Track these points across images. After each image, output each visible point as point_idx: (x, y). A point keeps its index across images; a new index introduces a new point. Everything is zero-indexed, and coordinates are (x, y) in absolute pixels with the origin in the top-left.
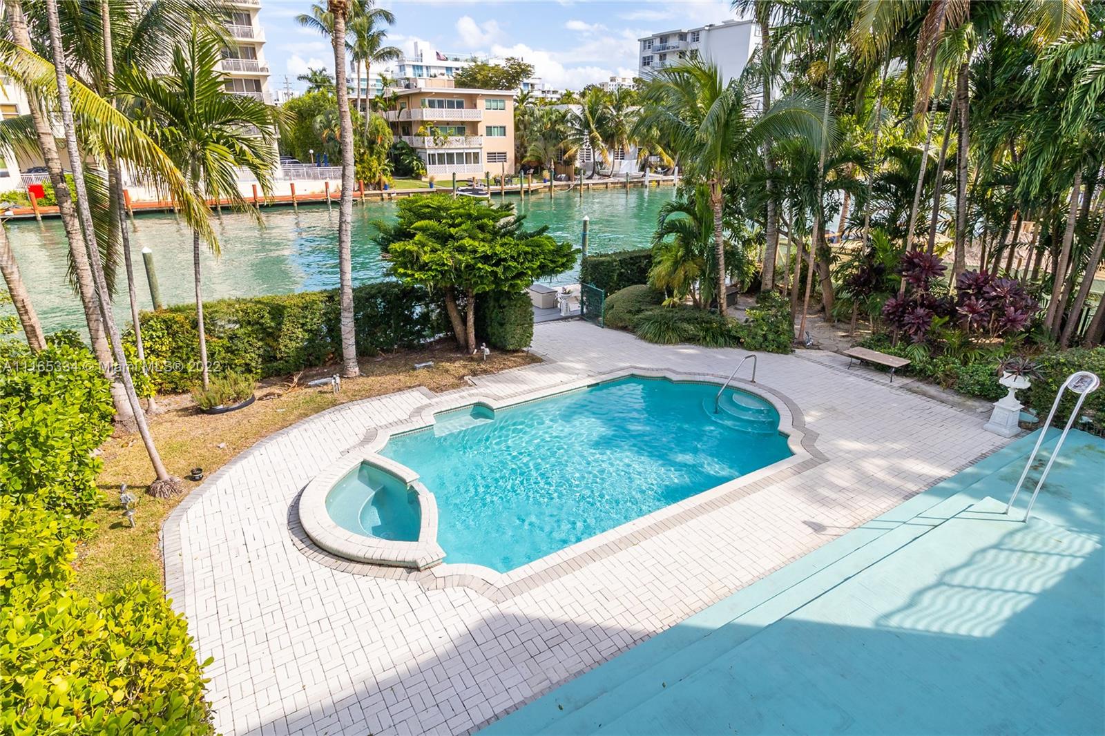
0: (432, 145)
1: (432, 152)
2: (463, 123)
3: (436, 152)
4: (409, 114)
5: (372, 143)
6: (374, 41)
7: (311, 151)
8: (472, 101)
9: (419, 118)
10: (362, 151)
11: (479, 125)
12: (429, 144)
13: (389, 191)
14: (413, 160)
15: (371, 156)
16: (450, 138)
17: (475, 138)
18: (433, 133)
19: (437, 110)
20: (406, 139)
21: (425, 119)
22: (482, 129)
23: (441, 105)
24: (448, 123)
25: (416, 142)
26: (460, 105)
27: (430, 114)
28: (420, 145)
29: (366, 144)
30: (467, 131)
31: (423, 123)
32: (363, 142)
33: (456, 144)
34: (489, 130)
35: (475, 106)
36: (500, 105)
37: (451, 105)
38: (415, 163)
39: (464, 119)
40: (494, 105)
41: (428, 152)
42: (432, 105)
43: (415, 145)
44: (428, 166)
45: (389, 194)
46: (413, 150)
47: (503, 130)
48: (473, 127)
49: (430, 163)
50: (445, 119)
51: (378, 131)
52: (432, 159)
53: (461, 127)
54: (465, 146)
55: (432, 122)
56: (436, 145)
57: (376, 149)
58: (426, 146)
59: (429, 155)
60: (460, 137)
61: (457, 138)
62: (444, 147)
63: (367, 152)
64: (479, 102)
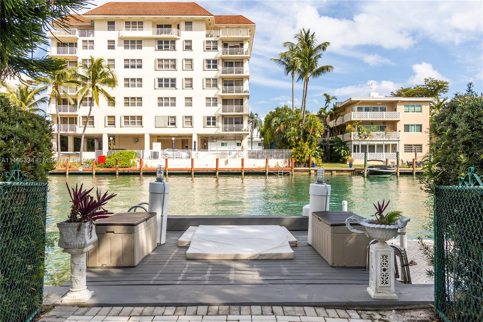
0: (357, 138)
1: (356, 143)
2: (384, 122)
3: (360, 143)
5: (307, 133)
8: (393, 106)
9: (349, 120)
10: (297, 138)
11: (398, 124)
12: (354, 138)
13: (315, 168)
14: (342, 149)
15: (305, 142)
16: (372, 133)
17: (394, 133)
18: (358, 130)
19: (364, 113)
20: (340, 136)
21: (353, 119)
22: (400, 126)
23: (367, 110)
24: (372, 122)
25: (344, 137)
26: (383, 109)
27: (355, 115)
28: (348, 139)
29: (302, 134)
30: (387, 128)
31: (351, 122)
32: (300, 133)
33: (377, 137)
34: (407, 128)
35: (396, 110)
36: (418, 109)
37: (375, 109)
38: (343, 151)
39: (384, 119)
40: (412, 109)
41: (353, 143)
42: (360, 109)
43: (345, 140)
44: (352, 153)
45: (316, 171)
46: (344, 143)
47: (420, 127)
48: (393, 125)
49: (355, 151)
50: (368, 119)
51: (311, 124)
52: (356, 148)
53: (383, 126)
54: (384, 139)
55: (358, 121)
56: (361, 137)
57: (309, 136)
58: (352, 139)
59: (355, 146)
60: (381, 133)
61: (378, 133)
62: (367, 139)
63: (302, 139)
64: (398, 107)
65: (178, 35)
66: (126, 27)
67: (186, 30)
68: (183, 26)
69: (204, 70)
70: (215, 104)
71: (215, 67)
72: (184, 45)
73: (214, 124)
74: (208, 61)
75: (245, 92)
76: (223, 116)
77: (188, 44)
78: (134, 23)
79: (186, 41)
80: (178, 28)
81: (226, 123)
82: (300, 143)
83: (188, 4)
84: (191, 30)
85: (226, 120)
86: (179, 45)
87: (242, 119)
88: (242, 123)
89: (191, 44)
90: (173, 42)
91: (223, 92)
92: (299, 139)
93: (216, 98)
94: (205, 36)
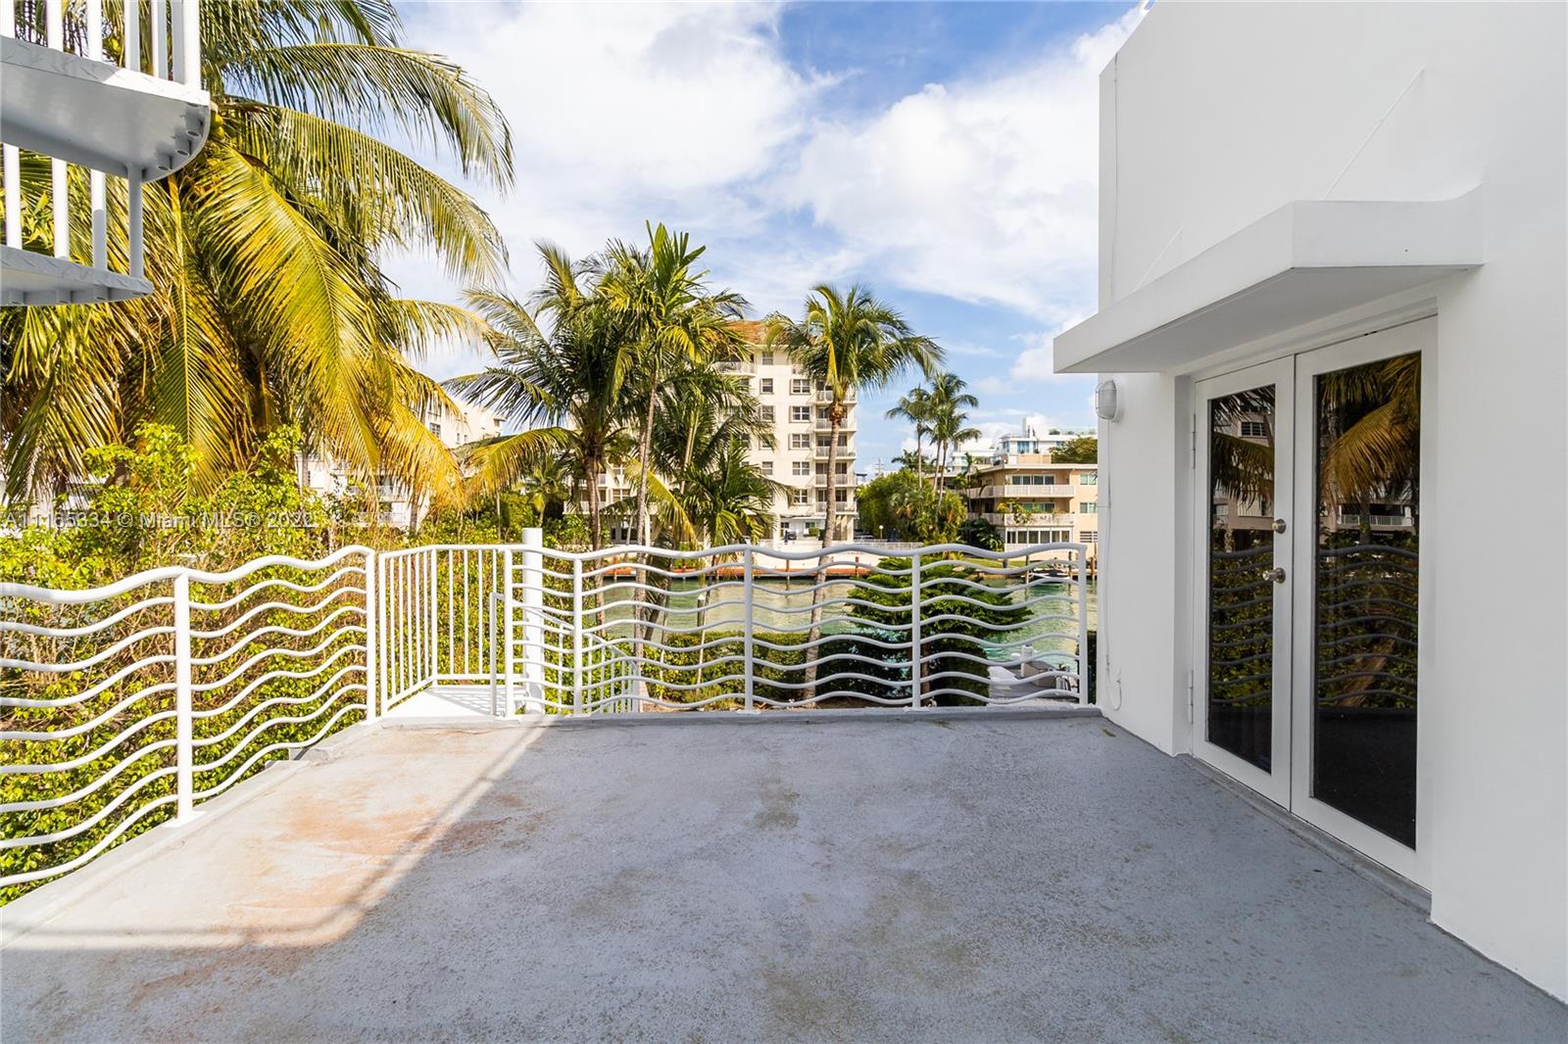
0: (1013, 522)
1: (1012, 530)
2: (1052, 499)
3: (1017, 530)
4: (991, 491)
5: (943, 519)
6: (953, 423)
7: (881, 527)
8: (1064, 477)
9: (1000, 495)
10: (931, 527)
11: (1071, 501)
12: (1009, 519)
14: (990, 538)
16: (1034, 515)
17: (1065, 515)
18: (1015, 511)
19: (1022, 486)
20: (986, 516)
21: (1006, 496)
22: (1074, 506)
23: (1027, 481)
24: (1034, 500)
25: (995, 519)
26: (1050, 481)
27: (1012, 491)
28: (999, 523)
29: (937, 521)
30: (1057, 508)
31: (1005, 500)
32: (934, 519)
33: (1041, 521)
34: (1083, 507)
35: (1068, 482)
36: (1092, 479)
37: (1038, 481)
38: (991, 541)
39: (1053, 495)
40: (1087, 479)
41: (1007, 530)
42: (1016, 481)
43: (994, 523)
44: (1006, 545)
46: (992, 527)
48: (1064, 504)
49: (1009, 542)
50: (1029, 495)
51: (950, 508)
52: (1011, 538)
53: (1049, 505)
54: (1052, 524)
55: (1014, 498)
56: (1018, 522)
57: (947, 526)
58: (1006, 524)
59: (1009, 533)
60: (1047, 515)
61: (1043, 515)
62: (1026, 525)
63: (937, 529)
64: (1072, 477)
65: (752, 371)
67: (764, 364)
68: (759, 358)
69: (790, 422)
70: (806, 472)
71: (806, 417)
72: (762, 386)
73: (805, 500)
74: (797, 409)
75: (849, 455)
76: (817, 489)
77: (767, 385)
79: (764, 380)
80: (752, 360)
81: (820, 500)
82: (934, 534)
84: (772, 364)
85: (821, 467)
86: (755, 385)
87: (845, 492)
88: (845, 499)
89: (772, 384)
90: (746, 380)
91: (818, 455)
92: (934, 529)
93: (808, 463)
94: (791, 372)
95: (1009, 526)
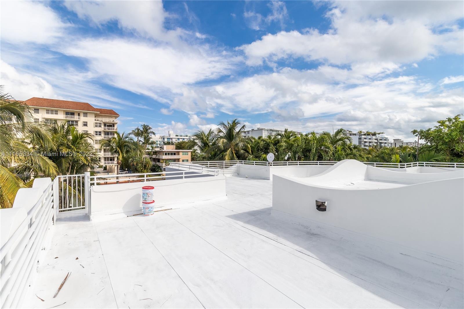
0: (165, 166)
1: (165, 167)
2: (175, 159)
4: (159, 157)
5: (145, 166)
7: (126, 169)
8: (178, 153)
9: (161, 158)
10: (142, 169)
11: (180, 159)
14: (159, 170)
16: (170, 163)
18: (165, 163)
19: (167, 156)
20: (158, 163)
21: (163, 158)
23: (169, 154)
24: (170, 159)
25: (160, 164)
26: (175, 154)
27: (164, 157)
28: (161, 165)
29: (143, 167)
30: (176, 161)
32: (142, 166)
34: (183, 161)
35: (179, 155)
36: (187, 154)
37: (172, 154)
40: (185, 154)
41: (163, 167)
42: (166, 154)
43: (160, 165)
46: (159, 167)
47: (187, 160)
48: (178, 160)
49: (164, 171)
50: (169, 158)
51: (147, 162)
55: (165, 159)
56: (166, 165)
57: (146, 168)
59: (164, 168)
61: (173, 163)
64: (180, 153)
65: (79, 119)
66: (47, 113)
67: (84, 117)
68: (82, 115)
69: (94, 136)
71: (100, 135)
72: (83, 124)
74: (96, 132)
76: (104, 157)
77: (85, 124)
78: (52, 111)
79: (84, 122)
80: (79, 115)
81: (105, 160)
82: (143, 170)
83: (84, 103)
84: (87, 117)
86: (80, 124)
89: (87, 123)
90: (77, 122)
92: (143, 169)
94: (94, 120)
95: (164, 167)
